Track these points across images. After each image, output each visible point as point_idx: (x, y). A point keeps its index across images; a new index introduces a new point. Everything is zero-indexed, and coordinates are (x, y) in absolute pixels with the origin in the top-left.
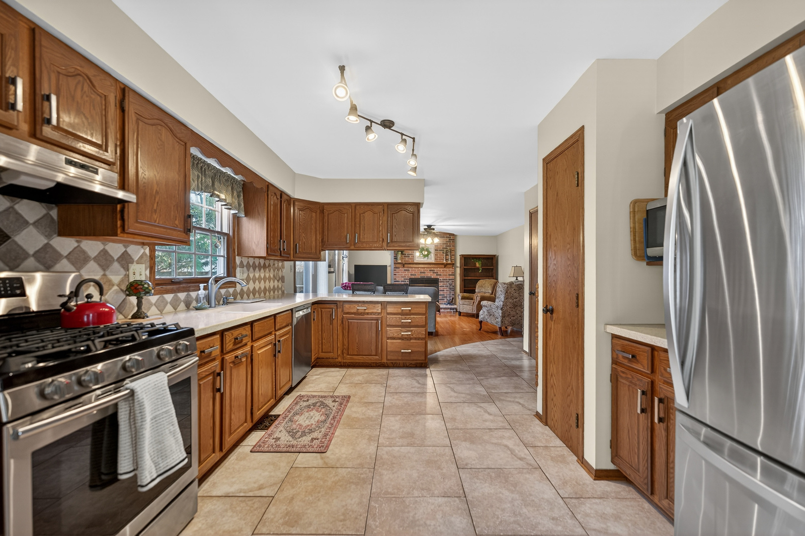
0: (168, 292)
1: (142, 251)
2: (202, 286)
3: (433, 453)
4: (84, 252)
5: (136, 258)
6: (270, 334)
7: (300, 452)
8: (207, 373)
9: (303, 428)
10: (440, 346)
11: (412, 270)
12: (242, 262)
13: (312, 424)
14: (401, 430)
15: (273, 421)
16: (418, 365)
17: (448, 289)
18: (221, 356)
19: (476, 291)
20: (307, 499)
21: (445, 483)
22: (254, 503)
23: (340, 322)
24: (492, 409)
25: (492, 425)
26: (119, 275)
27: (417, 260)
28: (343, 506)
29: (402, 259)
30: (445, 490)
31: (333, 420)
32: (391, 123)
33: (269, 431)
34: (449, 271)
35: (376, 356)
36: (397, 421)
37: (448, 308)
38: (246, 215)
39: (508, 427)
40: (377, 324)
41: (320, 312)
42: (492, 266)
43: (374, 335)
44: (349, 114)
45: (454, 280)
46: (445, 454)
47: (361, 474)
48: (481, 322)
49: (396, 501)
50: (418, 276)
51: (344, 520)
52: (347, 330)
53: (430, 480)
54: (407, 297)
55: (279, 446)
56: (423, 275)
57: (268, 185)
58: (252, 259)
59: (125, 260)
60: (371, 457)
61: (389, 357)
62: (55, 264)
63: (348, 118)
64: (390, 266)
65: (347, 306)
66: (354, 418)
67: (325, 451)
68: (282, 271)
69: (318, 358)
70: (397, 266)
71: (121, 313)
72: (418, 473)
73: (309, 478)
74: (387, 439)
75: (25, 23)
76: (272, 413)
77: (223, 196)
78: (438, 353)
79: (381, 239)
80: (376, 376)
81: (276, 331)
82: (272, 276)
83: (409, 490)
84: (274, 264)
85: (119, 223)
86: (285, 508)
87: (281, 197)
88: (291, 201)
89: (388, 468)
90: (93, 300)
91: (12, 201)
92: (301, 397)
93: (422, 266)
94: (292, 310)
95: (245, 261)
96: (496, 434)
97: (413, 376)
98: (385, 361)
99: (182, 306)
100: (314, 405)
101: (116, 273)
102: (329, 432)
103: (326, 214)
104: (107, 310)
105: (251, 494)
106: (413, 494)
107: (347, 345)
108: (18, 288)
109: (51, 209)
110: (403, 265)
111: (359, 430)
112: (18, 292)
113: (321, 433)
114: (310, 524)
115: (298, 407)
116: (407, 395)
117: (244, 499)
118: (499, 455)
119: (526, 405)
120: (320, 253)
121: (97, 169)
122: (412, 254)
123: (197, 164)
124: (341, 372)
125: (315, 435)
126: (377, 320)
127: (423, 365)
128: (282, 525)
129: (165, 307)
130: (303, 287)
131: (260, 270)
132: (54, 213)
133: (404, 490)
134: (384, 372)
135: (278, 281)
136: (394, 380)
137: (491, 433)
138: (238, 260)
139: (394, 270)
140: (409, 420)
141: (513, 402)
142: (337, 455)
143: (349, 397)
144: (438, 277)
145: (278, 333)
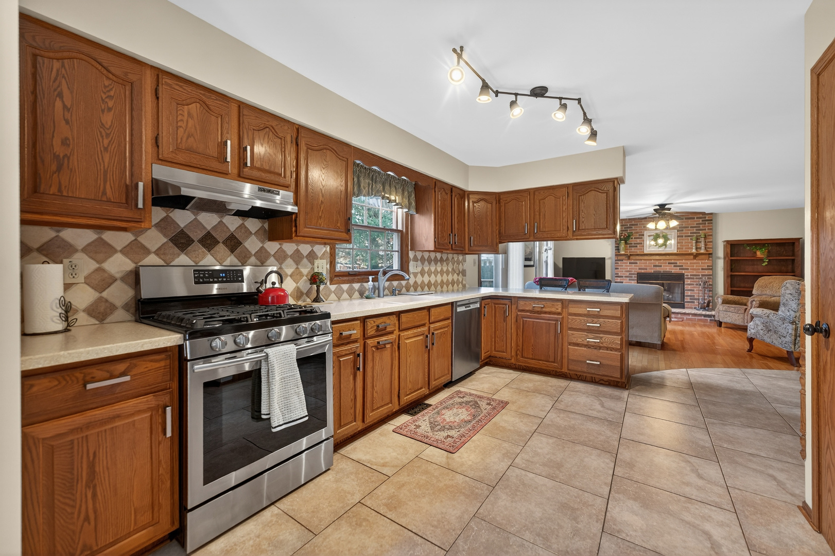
0: (344, 282)
1: (325, 249)
2: (370, 278)
3: (576, 497)
4: (284, 252)
5: (319, 254)
6: (424, 325)
7: (431, 445)
8: (348, 352)
9: (445, 422)
10: (662, 364)
11: (640, 263)
12: (415, 256)
13: (455, 421)
14: (548, 457)
15: (423, 409)
16: (612, 384)
17: (700, 289)
18: (363, 340)
19: (754, 292)
20: (415, 490)
21: (573, 541)
22: (373, 476)
23: (514, 320)
24: (711, 471)
25: (694, 493)
26: (307, 268)
27: (647, 250)
28: (442, 513)
29: (626, 249)
30: (568, 550)
31: (477, 423)
32: (542, 90)
33: (415, 417)
34: (704, 263)
35: (554, 362)
36: (548, 443)
37: (703, 315)
38: (417, 212)
39: (730, 507)
40: (556, 325)
41: (493, 308)
42: (793, 255)
43: (552, 338)
44: (481, 94)
45: (712, 277)
46: (593, 505)
47: (477, 488)
48: (751, 340)
49: (499, 533)
50: (651, 270)
51: (436, 527)
52: (521, 330)
53: (554, 528)
54: (610, 296)
55: (416, 433)
56: (658, 269)
57: (435, 182)
58: (428, 253)
59: (312, 257)
60: (496, 475)
61: (571, 367)
62: (267, 260)
63: (479, 99)
64: (609, 258)
65: (521, 303)
66: (501, 427)
67: (454, 452)
68: (463, 265)
69: (490, 356)
70: (620, 258)
71: (309, 298)
72: (543, 514)
73: (426, 472)
74: (526, 461)
75: (235, 103)
76: (427, 402)
77: (393, 198)
78: (655, 373)
79: (565, 228)
80: (551, 386)
81: (430, 323)
82: (450, 270)
83: (521, 528)
84: (453, 258)
85: (294, 229)
86: (393, 490)
87: (452, 192)
88: (463, 194)
89: (510, 493)
90: (275, 286)
91: (243, 220)
92: (460, 392)
93: (658, 257)
94: (452, 303)
95: (419, 255)
96: (697, 509)
97: (598, 396)
98: (566, 371)
99: (357, 294)
100: (467, 403)
101: (305, 267)
102: (467, 434)
103: (503, 204)
104: (282, 294)
105: (374, 467)
106: (524, 535)
107: (521, 346)
108: (240, 277)
109: (264, 223)
110: (629, 257)
111: (500, 442)
112: (240, 279)
113: (459, 433)
114: (405, 515)
115: (451, 402)
116: (577, 416)
117: (368, 469)
118: (685, 541)
119: (788, 486)
120: (497, 245)
121: (279, 192)
122: (641, 243)
123: (369, 174)
124: (512, 375)
125: (452, 433)
126: (557, 320)
127: (620, 384)
128: (384, 505)
129: (342, 295)
130: (492, 281)
131: (436, 264)
132: (266, 226)
133: (514, 526)
134: (562, 383)
135: (458, 275)
136: (571, 395)
137: (689, 505)
138: (411, 254)
139: (616, 263)
140: (564, 447)
141: (761, 472)
142: (463, 460)
143: (507, 403)
144: (683, 271)
145: (432, 326)
